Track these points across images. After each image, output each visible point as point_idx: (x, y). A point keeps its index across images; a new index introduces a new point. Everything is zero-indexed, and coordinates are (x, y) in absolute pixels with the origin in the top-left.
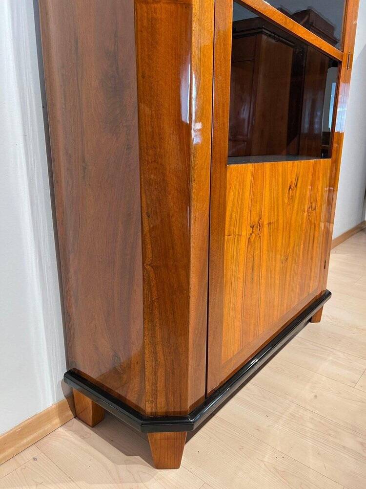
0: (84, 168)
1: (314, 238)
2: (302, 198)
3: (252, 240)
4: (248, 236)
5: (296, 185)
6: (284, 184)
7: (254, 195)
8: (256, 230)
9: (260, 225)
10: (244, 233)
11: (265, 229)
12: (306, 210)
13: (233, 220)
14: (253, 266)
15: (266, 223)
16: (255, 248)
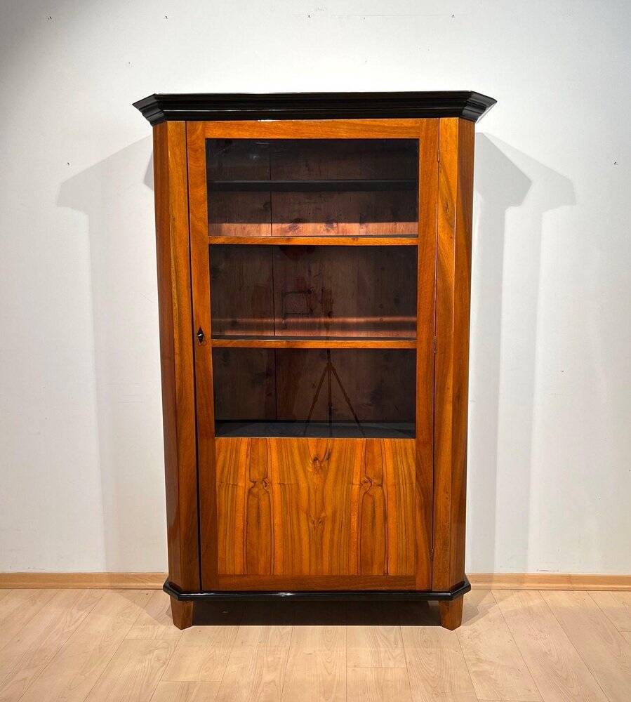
3: (255, 491)
4: (248, 488)
5: (329, 458)
6: (303, 454)
7: (253, 459)
8: (260, 485)
9: (267, 484)
10: (242, 485)
11: (277, 488)
12: (357, 482)
13: (226, 472)
15: (276, 482)
16: (259, 500)
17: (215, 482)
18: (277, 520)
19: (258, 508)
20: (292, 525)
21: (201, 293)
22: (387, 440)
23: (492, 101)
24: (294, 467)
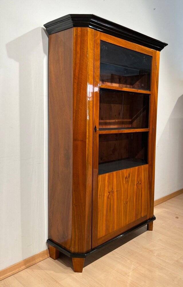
0: (58, 176)
1: (142, 195)
2: (133, 181)
3: (109, 197)
4: (107, 195)
5: (129, 177)
6: (123, 177)
7: (109, 182)
8: (111, 193)
9: (113, 192)
10: (106, 195)
11: (115, 193)
12: (135, 184)
13: (101, 191)
14: (110, 205)
15: (115, 190)
16: (111, 200)
17: (98, 196)
18: (115, 207)
19: (110, 204)
20: (119, 207)
21: (96, 110)
22: (142, 166)
23: (166, 45)
24: (120, 183)
